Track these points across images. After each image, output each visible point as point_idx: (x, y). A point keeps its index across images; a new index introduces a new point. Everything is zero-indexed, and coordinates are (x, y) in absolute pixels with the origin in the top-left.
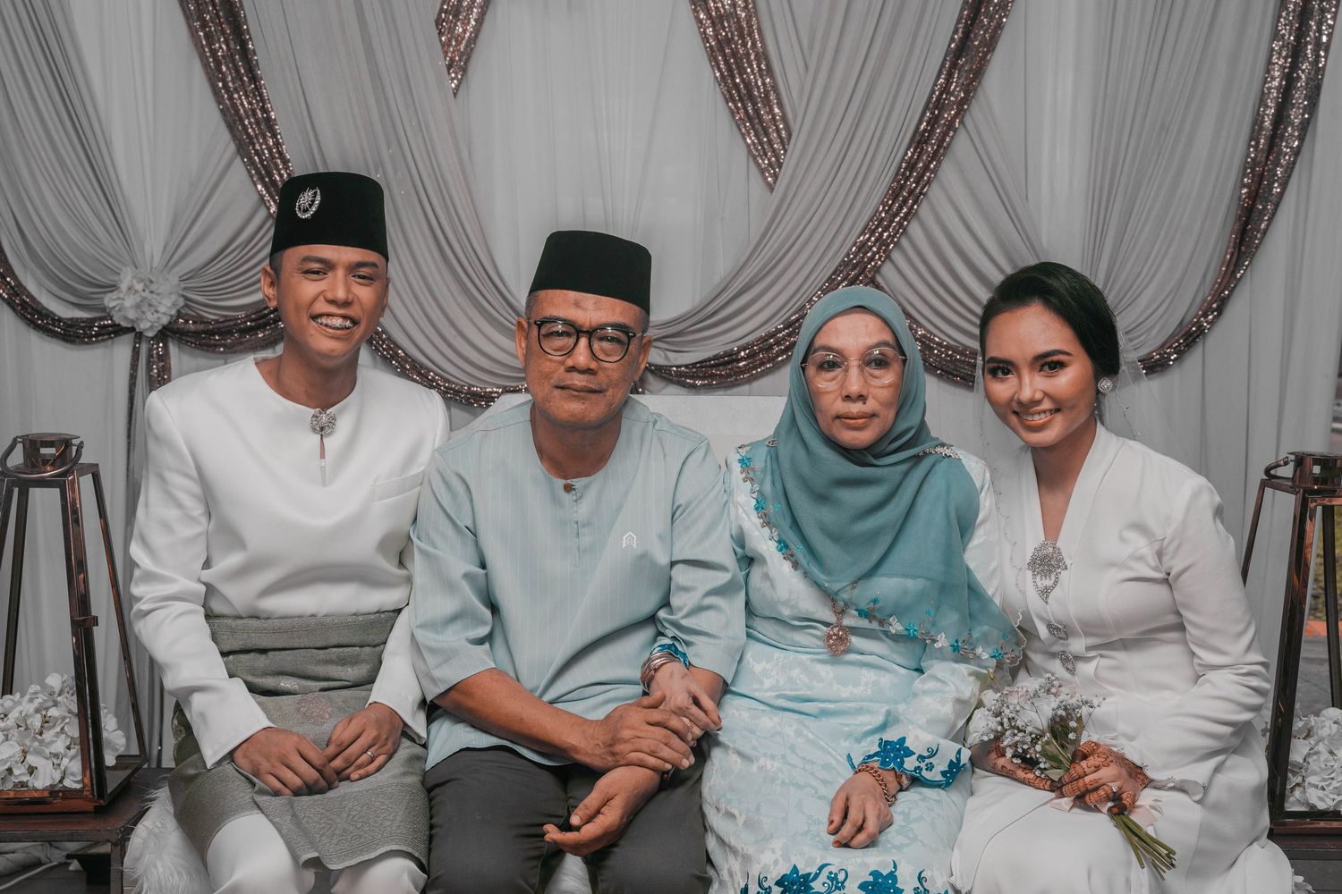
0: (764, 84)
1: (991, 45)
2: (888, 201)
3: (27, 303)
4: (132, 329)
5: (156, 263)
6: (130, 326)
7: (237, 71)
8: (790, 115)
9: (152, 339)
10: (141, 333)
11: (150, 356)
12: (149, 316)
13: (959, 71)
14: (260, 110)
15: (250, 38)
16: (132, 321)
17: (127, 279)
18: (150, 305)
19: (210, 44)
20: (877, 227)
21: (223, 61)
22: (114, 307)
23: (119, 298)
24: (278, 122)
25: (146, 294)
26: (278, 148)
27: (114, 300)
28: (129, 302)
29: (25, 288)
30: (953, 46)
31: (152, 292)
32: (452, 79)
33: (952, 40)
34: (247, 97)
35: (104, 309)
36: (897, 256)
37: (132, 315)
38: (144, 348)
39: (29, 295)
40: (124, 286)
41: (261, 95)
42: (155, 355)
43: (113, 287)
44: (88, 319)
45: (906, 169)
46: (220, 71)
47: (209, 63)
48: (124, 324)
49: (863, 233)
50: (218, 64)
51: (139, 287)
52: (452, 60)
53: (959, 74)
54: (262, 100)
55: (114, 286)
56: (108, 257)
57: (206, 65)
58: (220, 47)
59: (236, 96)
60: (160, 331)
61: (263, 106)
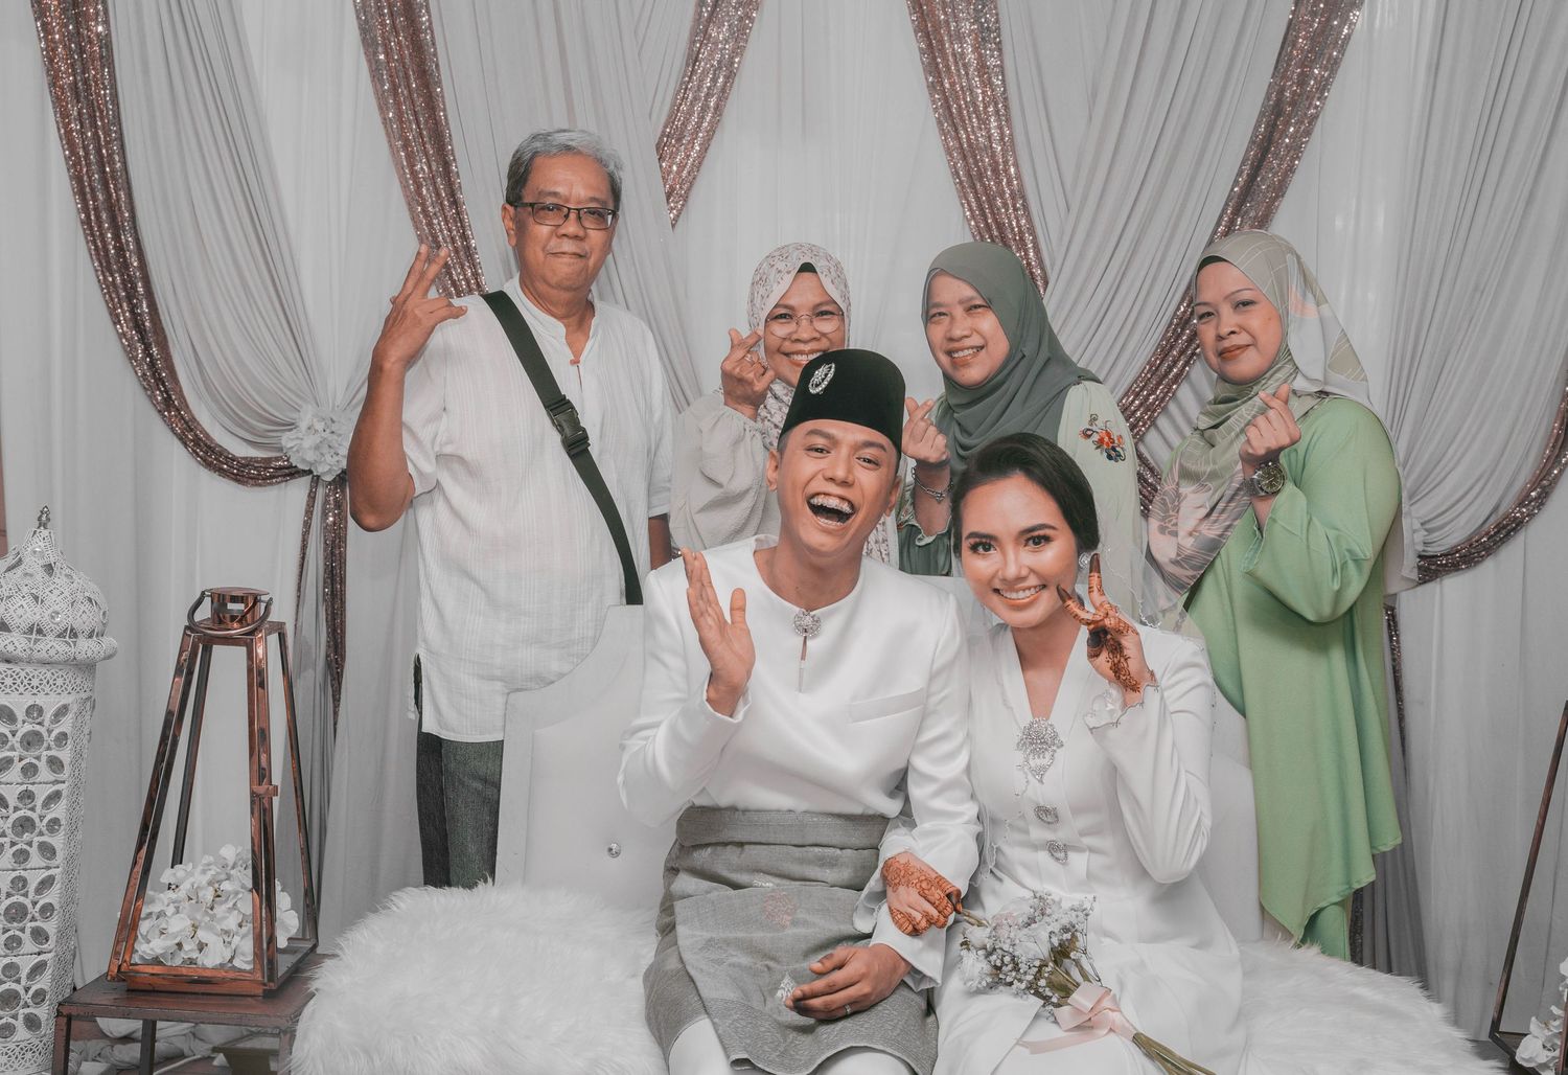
0: (1019, 226)
1: (1280, 190)
2: (1156, 361)
3: (200, 439)
4: (310, 472)
5: (338, 402)
6: (307, 469)
7: (438, 195)
8: (1047, 262)
9: (330, 484)
10: (318, 477)
11: (326, 502)
12: (328, 458)
13: (1242, 217)
14: (460, 237)
15: (454, 160)
16: (311, 464)
17: (306, 418)
18: (330, 447)
19: (412, 166)
20: (1142, 390)
21: (424, 183)
22: (292, 448)
23: (297, 438)
24: (478, 250)
25: (327, 435)
26: (476, 279)
27: (292, 440)
28: (309, 442)
29: (198, 423)
30: (1236, 189)
31: (333, 432)
32: (672, 209)
33: (1236, 182)
34: (447, 223)
35: (281, 449)
36: (1162, 422)
37: (310, 456)
38: (321, 492)
39: (203, 431)
40: (303, 425)
41: (461, 221)
42: (332, 502)
43: (291, 426)
44: (262, 458)
45: (1177, 324)
46: (420, 194)
47: (408, 186)
48: (301, 467)
49: (1126, 394)
50: (419, 187)
51: (320, 426)
52: (672, 189)
53: (1242, 221)
54: (463, 227)
55: (293, 424)
56: (288, 393)
57: (405, 187)
58: (422, 168)
59: (435, 221)
60: (338, 475)
61: (464, 233)
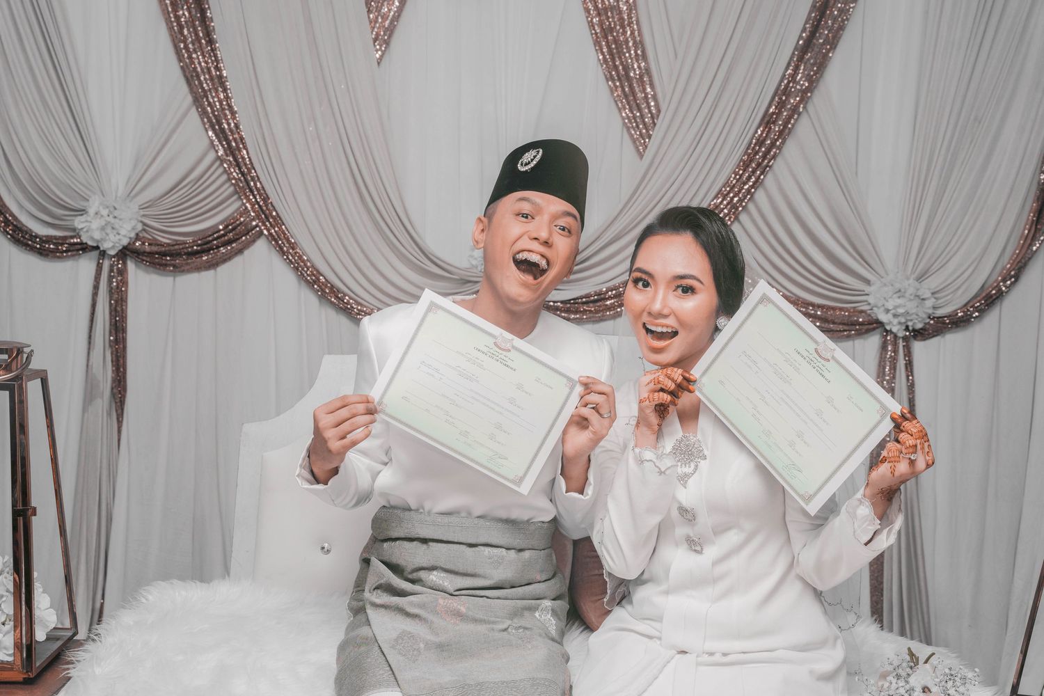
0: (639, 67)
1: (833, 43)
2: (739, 171)
3: (10, 221)
4: (97, 248)
5: (119, 194)
6: (95, 245)
7: (197, 34)
8: (660, 96)
9: (114, 257)
10: (104, 251)
11: (111, 270)
12: (112, 237)
13: (805, 63)
14: (214, 68)
15: (209, 7)
16: (98, 241)
17: (94, 205)
18: (113, 228)
19: (175, 11)
20: (729, 193)
21: (185, 26)
22: (82, 229)
23: (87, 221)
24: (229, 79)
25: (111, 219)
26: (227, 101)
27: (82, 222)
28: (96, 224)
29: (8, 208)
30: (801, 42)
31: (115, 217)
32: (377, 51)
33: (800, 37)
34: (204, 57)
35: (74, 230)
36: (743, 217)
37: (97, 235)
38: (106, 264)
39: (12, 215)
40: (92, 211)
41: (216, 56)
42: (115, 270)
43: (82, 211)
44: (60, 237)
45: (755, 144)
46: (182, 33)
47: (173, 27)
48: (90, 243)
49: (716, 197)
50: (181, 27)
51: (105, 212)
52: (378, 34)
53: (804, 66)
54: (217, 60)
55: (84, 210)
56: (81, 187)
57: (171, 28)
58: (184, 14)
59: (194, 56)
60: (120, 251)
61: (217, 65)
